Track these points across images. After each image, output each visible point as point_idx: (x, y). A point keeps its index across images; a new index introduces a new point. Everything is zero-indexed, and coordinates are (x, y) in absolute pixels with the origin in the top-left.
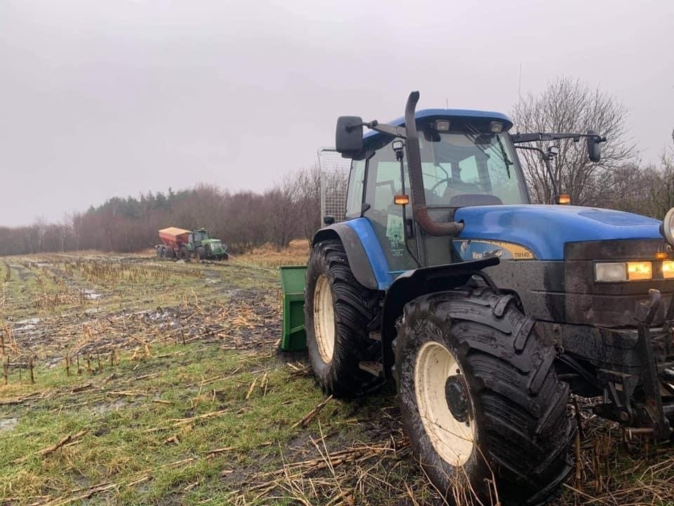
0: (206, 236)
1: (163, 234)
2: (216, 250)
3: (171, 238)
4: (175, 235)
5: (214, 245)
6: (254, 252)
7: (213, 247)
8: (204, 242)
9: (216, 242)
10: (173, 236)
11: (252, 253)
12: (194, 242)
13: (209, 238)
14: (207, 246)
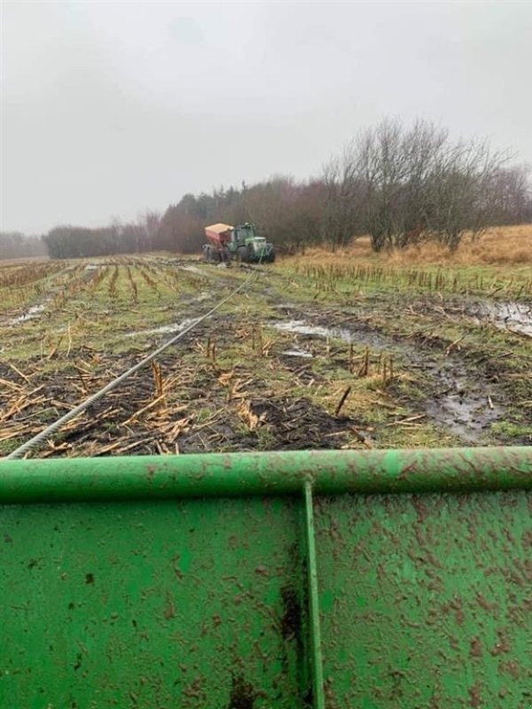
0: (251, 233)
1: (209, 231)
2: (260, 251)
3: (214, 236)
4: (218, 232)
5: (258, 243)
6: (307, 252)
7: (256, 247)
8: (247, 240)
9: (259, 241)
10: (215, 234)
11: (303, 254)
12: (237, 241)
13: (255, 235)
14: (250, 245)
